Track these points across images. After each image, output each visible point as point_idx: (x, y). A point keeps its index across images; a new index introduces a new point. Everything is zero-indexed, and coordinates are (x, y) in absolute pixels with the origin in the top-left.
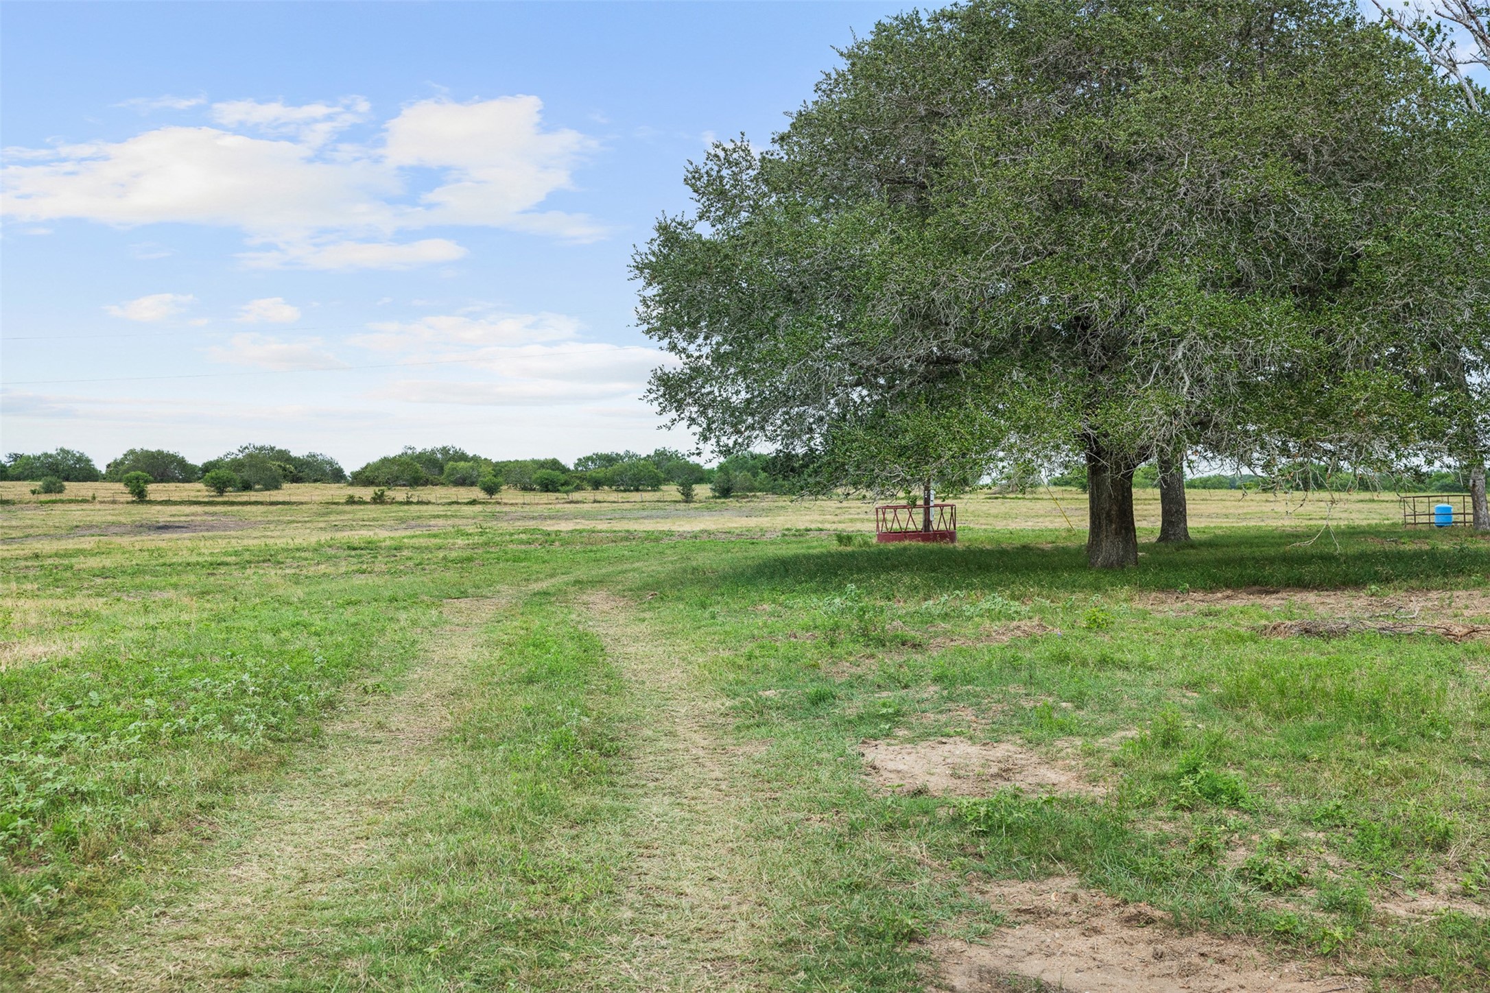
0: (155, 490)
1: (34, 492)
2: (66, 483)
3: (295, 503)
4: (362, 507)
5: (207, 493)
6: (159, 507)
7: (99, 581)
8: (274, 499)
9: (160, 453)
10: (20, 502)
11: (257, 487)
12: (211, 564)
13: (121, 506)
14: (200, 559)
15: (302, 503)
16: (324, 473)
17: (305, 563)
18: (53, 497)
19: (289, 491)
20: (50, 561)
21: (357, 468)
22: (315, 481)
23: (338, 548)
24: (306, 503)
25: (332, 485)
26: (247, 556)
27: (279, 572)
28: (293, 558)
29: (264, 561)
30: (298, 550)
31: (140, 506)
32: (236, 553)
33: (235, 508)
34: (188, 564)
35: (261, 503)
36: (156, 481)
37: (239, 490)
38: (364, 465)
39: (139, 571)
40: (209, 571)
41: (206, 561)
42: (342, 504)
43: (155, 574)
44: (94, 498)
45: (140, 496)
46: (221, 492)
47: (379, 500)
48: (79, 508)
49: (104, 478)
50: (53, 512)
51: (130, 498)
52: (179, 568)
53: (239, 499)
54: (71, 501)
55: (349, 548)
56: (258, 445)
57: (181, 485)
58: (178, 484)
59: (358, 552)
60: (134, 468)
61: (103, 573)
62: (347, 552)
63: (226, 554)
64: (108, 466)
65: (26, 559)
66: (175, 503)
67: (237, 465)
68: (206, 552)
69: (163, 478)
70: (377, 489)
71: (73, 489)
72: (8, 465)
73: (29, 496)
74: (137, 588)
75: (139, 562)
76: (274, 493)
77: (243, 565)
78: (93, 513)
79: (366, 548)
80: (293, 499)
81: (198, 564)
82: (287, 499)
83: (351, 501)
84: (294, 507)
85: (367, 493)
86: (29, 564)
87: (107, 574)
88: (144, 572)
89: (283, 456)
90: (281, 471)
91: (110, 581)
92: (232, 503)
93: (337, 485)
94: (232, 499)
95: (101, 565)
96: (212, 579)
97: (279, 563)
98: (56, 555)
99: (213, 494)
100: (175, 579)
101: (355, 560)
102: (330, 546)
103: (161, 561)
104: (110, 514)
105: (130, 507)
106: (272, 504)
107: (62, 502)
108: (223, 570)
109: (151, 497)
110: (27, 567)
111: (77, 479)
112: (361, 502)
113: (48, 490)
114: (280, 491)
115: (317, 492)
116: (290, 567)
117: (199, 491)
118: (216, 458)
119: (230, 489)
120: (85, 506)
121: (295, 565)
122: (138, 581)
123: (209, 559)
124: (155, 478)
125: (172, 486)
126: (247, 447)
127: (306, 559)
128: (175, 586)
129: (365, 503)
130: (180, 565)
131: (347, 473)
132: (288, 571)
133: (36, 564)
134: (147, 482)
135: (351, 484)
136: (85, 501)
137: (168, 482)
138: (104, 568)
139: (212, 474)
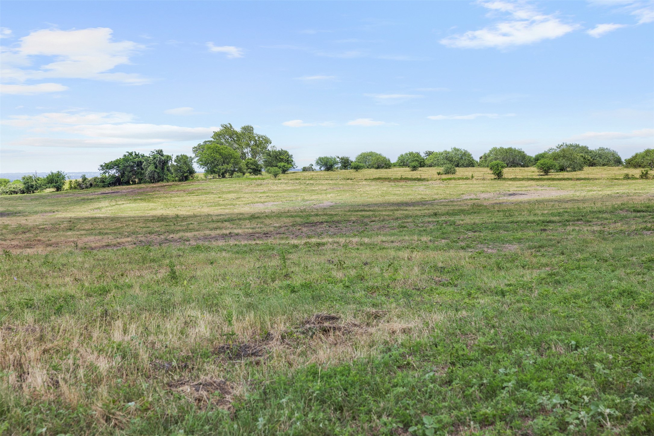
0: (508, 172)
1: (439, 174)
2: (457, 168)
3: (592, 179)
4: (634, 181)
5: (538, 174)
6: (510, 182)
7: (470, 234)
8: (578, 177)
9: (510, 149)
10: (431, 180)
11: (568, 169)
12: (543, 222)
13: (488, 181)
14: (536, 219)
15: (596, 179)
16: (609, 161)
17: (606, 222)
18: (449, 176)
19: (588, 172)
20: (443, 218)
21: (629, 157)
22: (604, 165)
23: (627, 211)
24: (599, 179)
25: (614, 168)
26: (566, 217)
27: (589, 228)
28: (598, 218)
29: (578, 220)
30: (600, 212)
31: (499, 181)
32: (559, 214)
33: (555, 182)
34: (528, 222)
35: (571, 179)
36: (508, 166)
37: (557, 172)
38: (634, 154)
39: (496, 227)
40: (542, 228)
41: (539, 220)
42: (621, 179)
43: (506, 229)
44: (472, 177)
45: (499, 176)
46: (546, 172)
47: (644, 176)
48: (464, 183)
49: (479, 165)
50: (449, 185)
51: (493, 176)
52: (522, 225)
53: (557, 177)
54: (459, 179)
55: (635, 211)
56: (568, 143)
57: (523, 168)
58: (521, 168)
59: (642, 214)
60: (496, 159)
61: (474, 228)
62: (634, 214)
63: (553, 215)
64: (481, 158)
65: (429, 216)
66: (519, 180)
67: (556, 157)
68: (539, 212)
69: (514, 164)
70: (643, 169)
71: (461, 172)
72: (425, 158)
73: (436, 176)
74: (494, 241)
75: (496, 220)
76: (579, 173)
77: (565, 223)
78: (471, 186)
79: (646, 211)
80: (591, 176)
81: (534, 222)
82: (587, 176)
83: (627, 177)
84: (591, 181)
85: (637, 172)
86: (430, 220)
87: (475, 229)
88: (499, 228)
89: (585, 150)
90: (582, 159)
91: (477, 234)
92: (553, 179)
93: (617, 168)
94: (553, 177)
95: (473, 222)
96: (544, 234)
97: (588, 221)
98: (448, 214)
99: (542, 174)
100: (519, 235)
101: (640, 220)
102: (621, 210)
103: (511, 219)
104: (481, 187)
105: (493, 182)
106: (578, 179)
107: (455, 179)
108: (551, 226)
109: (505, 176)
110: (429, 222)
111: (463, 166)
112: (633, 178)
113: (447, 172)
114: (582, 172)
115: (605, 172)
116: (596, 224)
117: (533, 172)
118: (543, 152)
119: (552, 171)
120: (468, 182)
121: (600, 223)
122: (495, 235)
123: (541, 218)
124: (508, 164)
125: (517, 169)
126: (562, 145)
127: (607, 219)
128: (519, 241)
129: (637, 179)
130: (523, 222)
131: (623, 160)
132: (595, 228)
133: (434, 220)
134: (503, 167)
135: (627, 167)
136: (467, 179)
137: (515, 166)
138: (474, 224)
139: (542, 161)
